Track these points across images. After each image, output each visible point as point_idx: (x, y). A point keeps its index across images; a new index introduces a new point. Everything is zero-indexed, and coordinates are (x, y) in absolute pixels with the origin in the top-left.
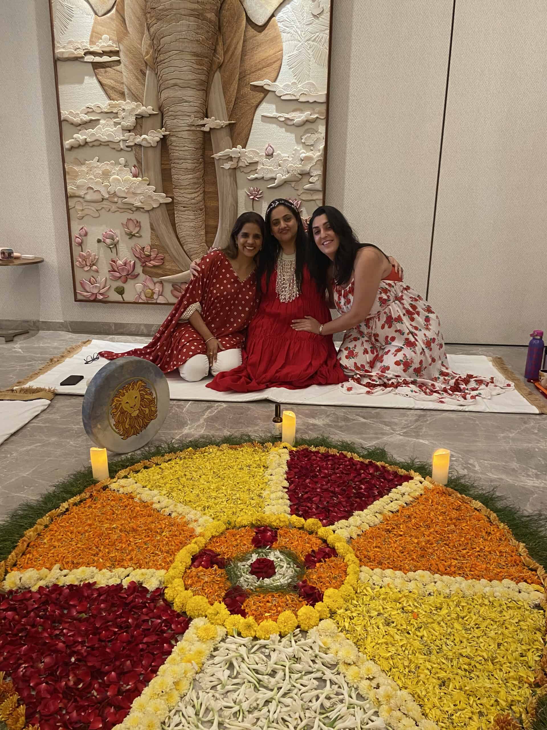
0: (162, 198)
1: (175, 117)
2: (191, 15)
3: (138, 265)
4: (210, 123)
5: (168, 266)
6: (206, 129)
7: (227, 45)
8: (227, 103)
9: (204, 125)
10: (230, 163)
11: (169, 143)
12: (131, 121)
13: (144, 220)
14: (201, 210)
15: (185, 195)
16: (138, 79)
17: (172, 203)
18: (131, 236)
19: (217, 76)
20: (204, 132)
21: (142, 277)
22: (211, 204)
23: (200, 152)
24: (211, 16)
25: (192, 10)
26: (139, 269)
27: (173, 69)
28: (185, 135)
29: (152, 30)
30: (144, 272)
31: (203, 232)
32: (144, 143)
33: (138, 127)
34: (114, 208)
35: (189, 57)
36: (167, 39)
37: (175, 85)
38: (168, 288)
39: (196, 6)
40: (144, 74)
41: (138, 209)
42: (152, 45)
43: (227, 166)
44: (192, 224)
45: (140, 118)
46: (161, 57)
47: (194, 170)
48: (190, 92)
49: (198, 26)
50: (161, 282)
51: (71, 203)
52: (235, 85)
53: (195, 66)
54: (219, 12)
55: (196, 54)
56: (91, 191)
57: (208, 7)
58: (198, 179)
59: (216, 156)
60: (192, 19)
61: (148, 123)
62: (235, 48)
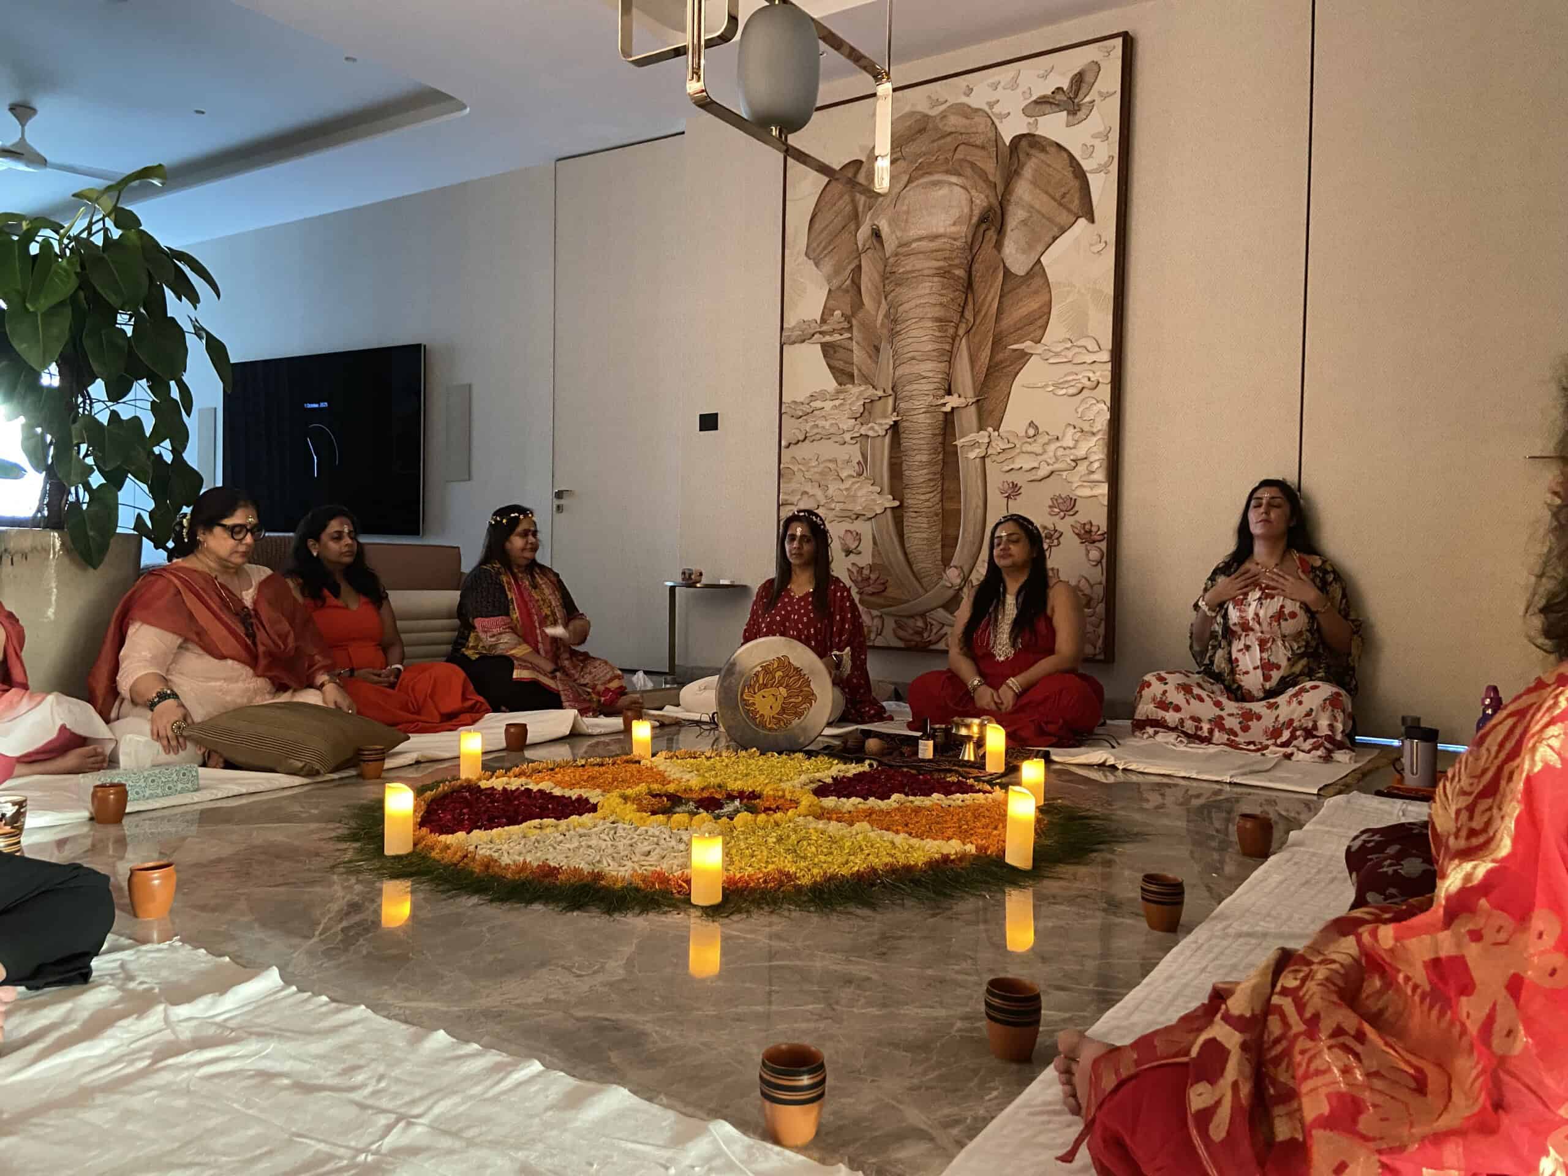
0: (889, 502)
1: (911, 398)
4: (952, 401)
6: (948, 409)
7: (978, 304)
8: (976, 376)
9: (944, 404)
10: (978, 450)
11: (901, 430)
12: (858, 407)
13: (865, 530)
15: (918, 497)
16: (870, 357)
17: (901, 506)
18: (848, 552)
19: (964, 345)
20: (946, 413)
22: (950, 506)
23: (940, 439)
24: (959, 272)
25: (936, 269)
27: (910, 340)
28: (922, 418)
29: (889, 298)
32: (871, 433)
33: (866, 413)
35: (930, 324)
36: (906, 306)
38: (890, 623)
39: (941, 263)
40: (878, 350)
41: (858, 516)
42: (887, 315)
43: (972, 455)
44: (925, 535)
45: (868, 403)
46: (898, 328)
47: (930, 463)
48: (930, 365)
49: (943, 287)
50: (882, 615)
52: (987, 353)
53: (937, 334)
54: (969, 267)
55: (938, 320)
56: (805, 497)
58: (935, 474)
59: (958, 443)
60: (936, 279)
61: (877, 408)
62: (990, 306)
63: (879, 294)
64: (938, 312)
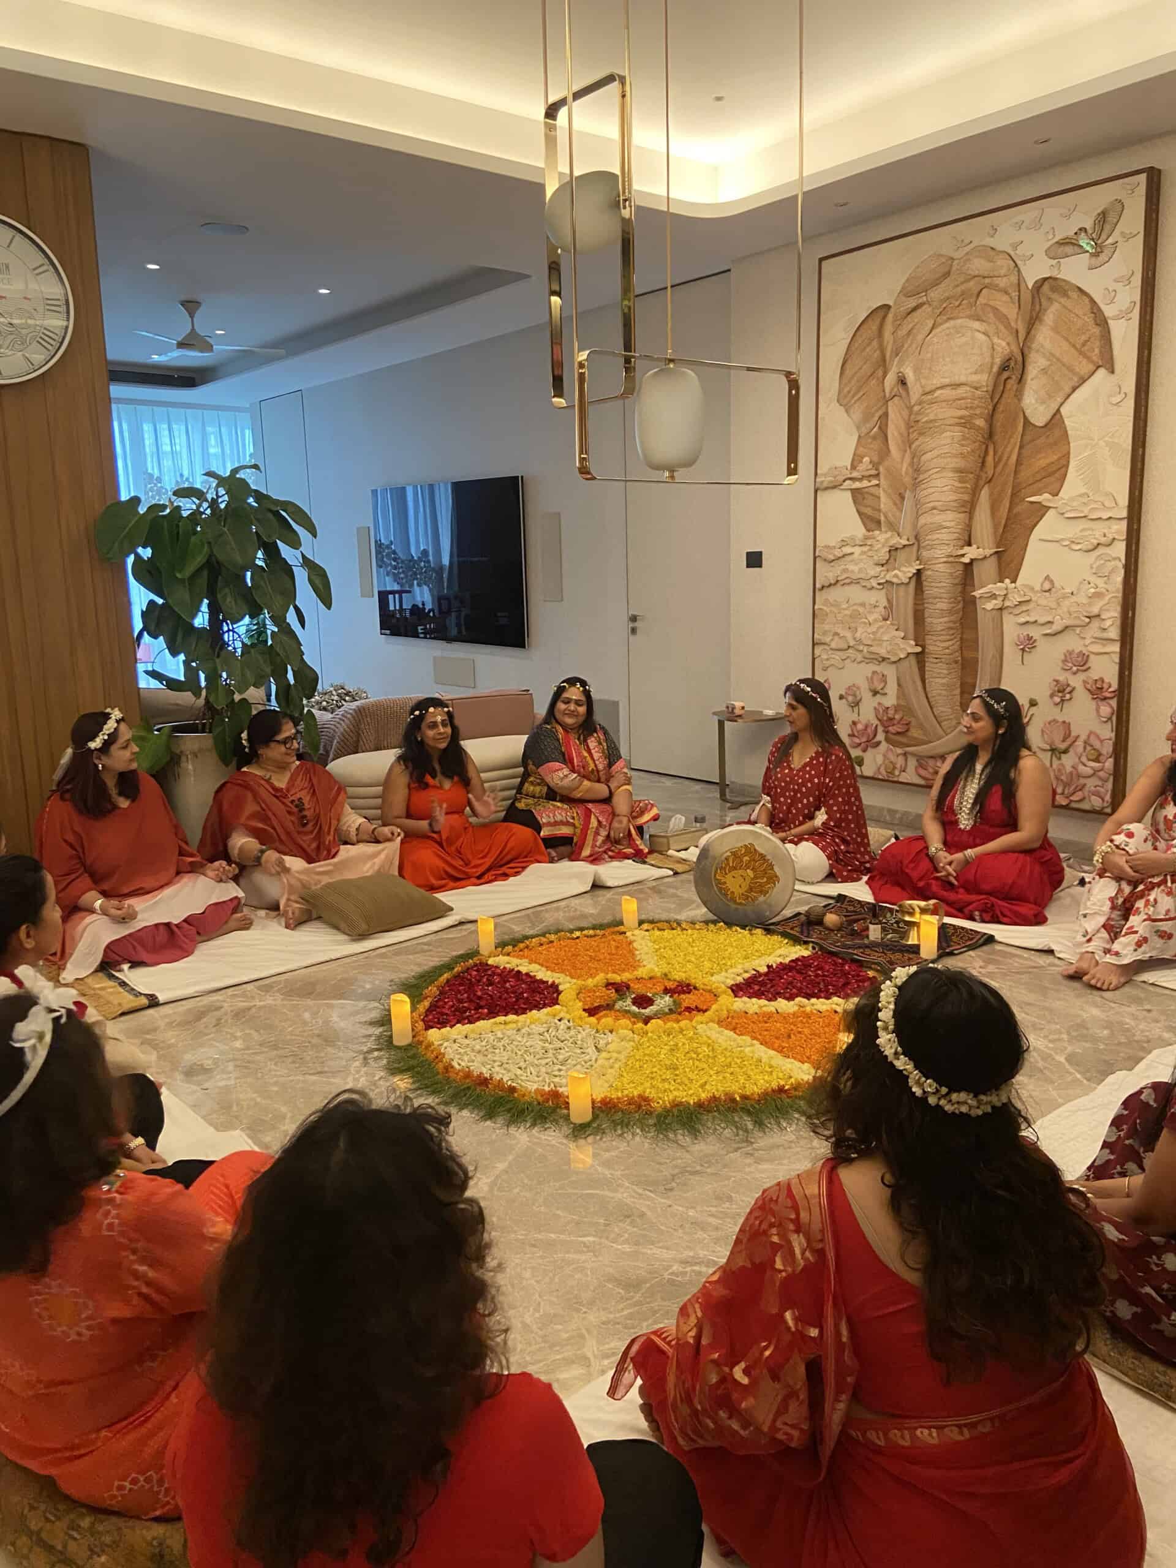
0: (911, 647)
1: (932, 547)
2: (958, 424)
3: (880, 729)
4: (971, 553)
5: (914, 733)
6: (966, 560)
7: (999, 453)
8: (996, 527)
9: (963, 555)
10: (994, 602)
11: (923, 578)
12: (883, 554)
13: (890, 672)
14: (956, 662)
15: (938, 643)
16: (895, 504)
17: (922, 652)
18: (875, 693)
19: (985, 494)
21: (884, 746)
22: (969, 654)
23: (959, 588)
24: (980, 422)
26: (880, 736)
27: (932, 490)
28: (941, 568)
29: (913, 446)
30: (887, 740)
31: (958, 691)
32: (895, 580)
33: (892, 560)
34: (859, 657)
35: (951, 475)
37: (934, 508)
38: (912, 763)
40: (902, 498)
41: (884, 659)
42: (912, 464)
43: (990, 605)
44: (944, 681)
45: (893, 550)
47: (950, 612)
48: (950, 515)
49: (964, 438)
50: (905, 754)
51: (817, 652)
52: (1006, 503)
53: (957, 484)
54: (991, 418)
56: (836, 638)
57: (978, 412)
58: (955, 623)
59: (977, 594)
60: (957, 428)
61: (902, 556)
62: (1009, 458)
63: (903, 442)
64: (959, 463)
